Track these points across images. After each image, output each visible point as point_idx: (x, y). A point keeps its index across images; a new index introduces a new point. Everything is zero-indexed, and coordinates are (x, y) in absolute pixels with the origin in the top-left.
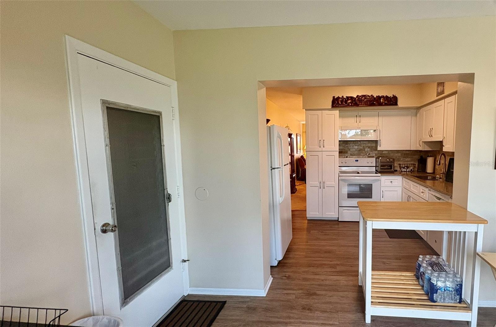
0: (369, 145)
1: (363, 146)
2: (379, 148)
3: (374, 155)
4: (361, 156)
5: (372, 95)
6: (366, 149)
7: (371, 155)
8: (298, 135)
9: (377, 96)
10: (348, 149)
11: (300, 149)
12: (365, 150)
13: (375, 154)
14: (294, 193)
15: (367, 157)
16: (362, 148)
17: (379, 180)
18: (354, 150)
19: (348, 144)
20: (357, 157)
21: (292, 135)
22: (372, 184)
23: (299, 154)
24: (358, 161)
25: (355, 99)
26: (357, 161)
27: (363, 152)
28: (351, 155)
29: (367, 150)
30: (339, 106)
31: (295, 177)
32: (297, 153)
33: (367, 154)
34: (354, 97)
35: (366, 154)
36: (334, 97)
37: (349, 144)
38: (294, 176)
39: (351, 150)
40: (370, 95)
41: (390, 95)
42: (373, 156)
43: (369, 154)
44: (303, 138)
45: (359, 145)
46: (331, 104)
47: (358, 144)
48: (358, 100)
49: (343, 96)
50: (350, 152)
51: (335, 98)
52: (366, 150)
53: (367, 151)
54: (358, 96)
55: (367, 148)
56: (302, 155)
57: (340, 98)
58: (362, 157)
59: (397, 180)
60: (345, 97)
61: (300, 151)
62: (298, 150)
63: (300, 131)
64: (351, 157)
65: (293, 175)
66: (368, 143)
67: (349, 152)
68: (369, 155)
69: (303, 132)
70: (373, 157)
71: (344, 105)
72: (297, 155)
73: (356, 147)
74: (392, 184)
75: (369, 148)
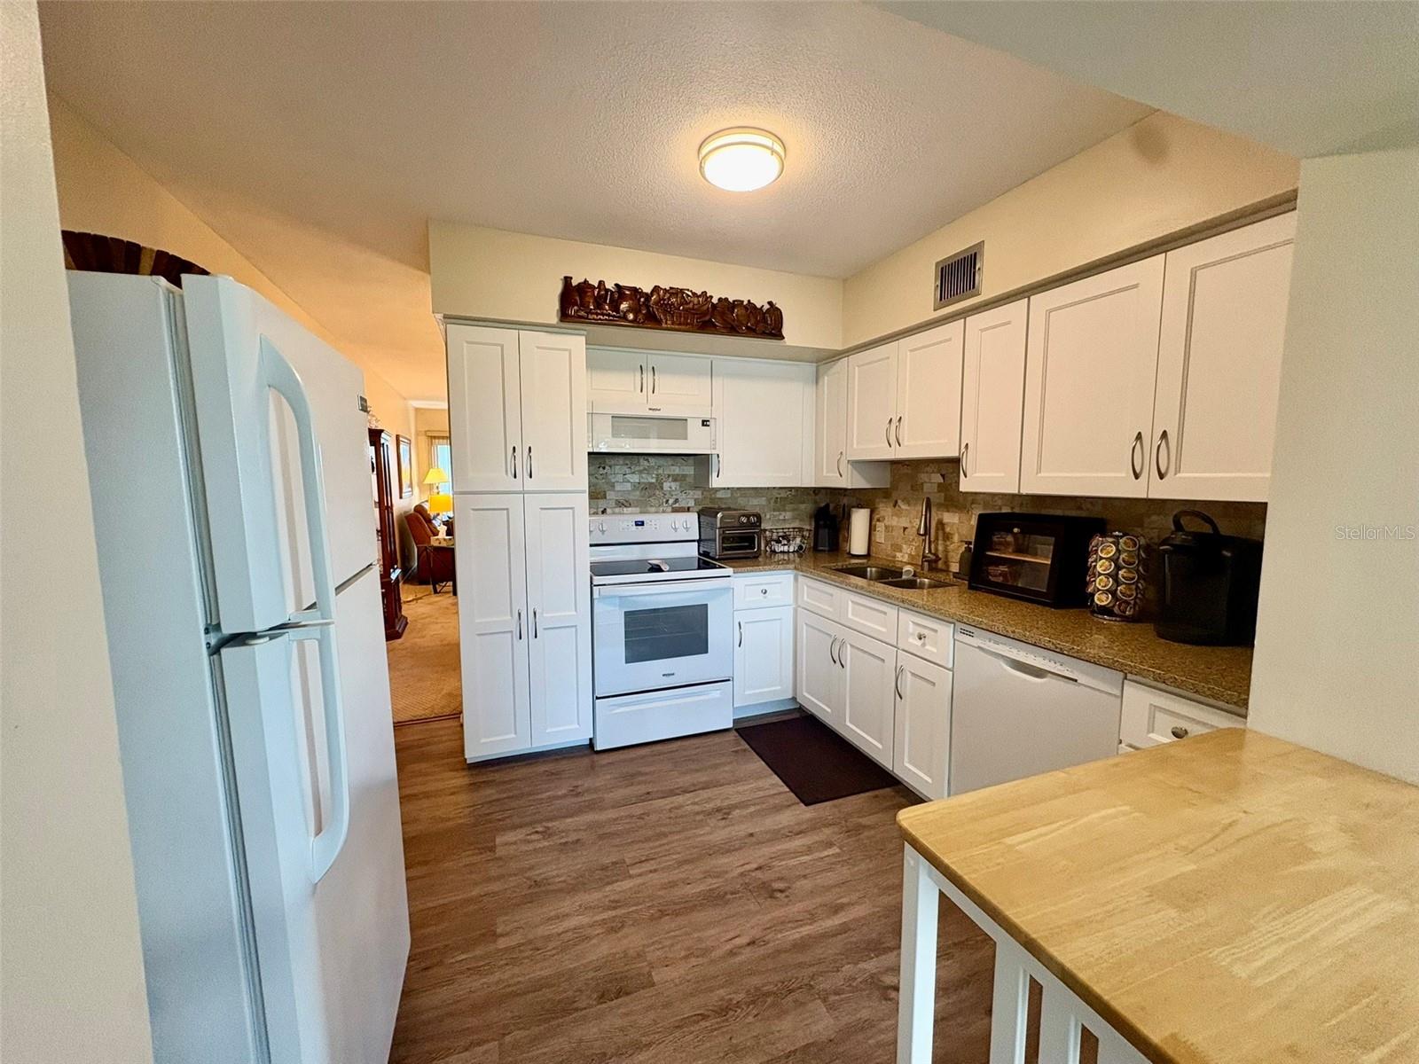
0: (676, 470)
1: (657, 475)
2: (715, 482)
3: (691, 503)
4: (651, 506)
5: (704, 293)
6: (665, 484)
7: (683, 504)
8: (401, 439)
9: (720, 299)
10: (607, 483)
11: (411, 486)
12: (662, 488)
13: (695, 500)
14: (398, 636)
15: (670, 509)
16: (654, 481)
17: (727, 589)
18: (628, 487)
19: (607, 467)
20: (638, 509)
21: (383, 435)
22: (707, 605)
23: (408, 500)
24: (642, 524)
25: (648, 297)
26: (640, 524)
27: (657, 492)
28: (620, 504)
29: (671, 488)
30: (590, 317)
31: (400, 578)
32: (401, 497)
33: (671, 501)
34: (644, 291)
35: (667, 501)
36: (567, 280)
37: (610, 466)
38: (393, 576)
39: (618, 488)
40: (699, 293)
41: (760, 302)
42: (689, 508)
43: (676, 501)
44: (418, 455)
45: (645, 469)
46: (556, 306)
47: (642, 468)
48: (657, 303)
49: (601, 283)
50: (612, 493)
51: (575, 283)
52: (666, 486)
53: (670, 492)
54: (656, 289)
55: (670, 479)
56: (417, 504)
57: (593, 287)
58: (653, 509)
59: (780, 583)
60: (610, 285)
61: (412, 491)
62: (405, 489)
63: (409, 430)
64: (617, 510)
65: (390, 574)
66: (673, 465)
67: (611, 495)
68: (677, 505)
69: (417, 434)
70: (688, 510)
71: (609, 315)
72: (402, 504)
73: (635, 478)
74: (765, 598)
75: (675, 480)
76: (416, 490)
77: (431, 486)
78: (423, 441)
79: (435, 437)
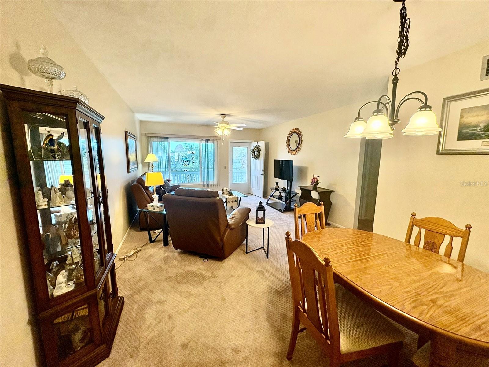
8: (128, 134)
61: (137, 167)
62: (132, 166)
76: (140, 166)
77: (148, 164)
78: (144, 139)
79: (151, 137)
